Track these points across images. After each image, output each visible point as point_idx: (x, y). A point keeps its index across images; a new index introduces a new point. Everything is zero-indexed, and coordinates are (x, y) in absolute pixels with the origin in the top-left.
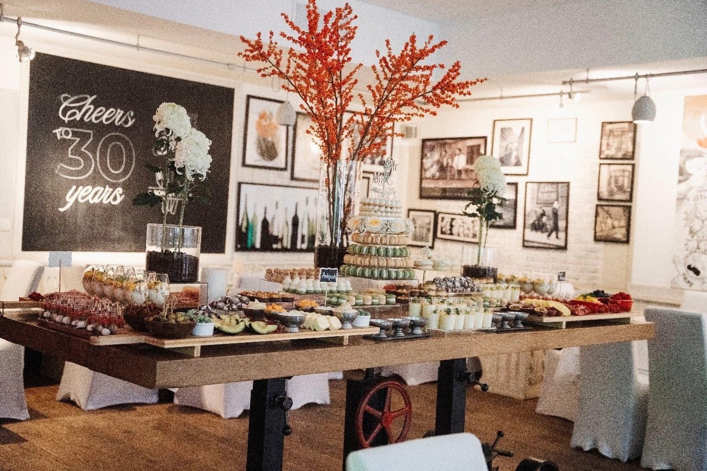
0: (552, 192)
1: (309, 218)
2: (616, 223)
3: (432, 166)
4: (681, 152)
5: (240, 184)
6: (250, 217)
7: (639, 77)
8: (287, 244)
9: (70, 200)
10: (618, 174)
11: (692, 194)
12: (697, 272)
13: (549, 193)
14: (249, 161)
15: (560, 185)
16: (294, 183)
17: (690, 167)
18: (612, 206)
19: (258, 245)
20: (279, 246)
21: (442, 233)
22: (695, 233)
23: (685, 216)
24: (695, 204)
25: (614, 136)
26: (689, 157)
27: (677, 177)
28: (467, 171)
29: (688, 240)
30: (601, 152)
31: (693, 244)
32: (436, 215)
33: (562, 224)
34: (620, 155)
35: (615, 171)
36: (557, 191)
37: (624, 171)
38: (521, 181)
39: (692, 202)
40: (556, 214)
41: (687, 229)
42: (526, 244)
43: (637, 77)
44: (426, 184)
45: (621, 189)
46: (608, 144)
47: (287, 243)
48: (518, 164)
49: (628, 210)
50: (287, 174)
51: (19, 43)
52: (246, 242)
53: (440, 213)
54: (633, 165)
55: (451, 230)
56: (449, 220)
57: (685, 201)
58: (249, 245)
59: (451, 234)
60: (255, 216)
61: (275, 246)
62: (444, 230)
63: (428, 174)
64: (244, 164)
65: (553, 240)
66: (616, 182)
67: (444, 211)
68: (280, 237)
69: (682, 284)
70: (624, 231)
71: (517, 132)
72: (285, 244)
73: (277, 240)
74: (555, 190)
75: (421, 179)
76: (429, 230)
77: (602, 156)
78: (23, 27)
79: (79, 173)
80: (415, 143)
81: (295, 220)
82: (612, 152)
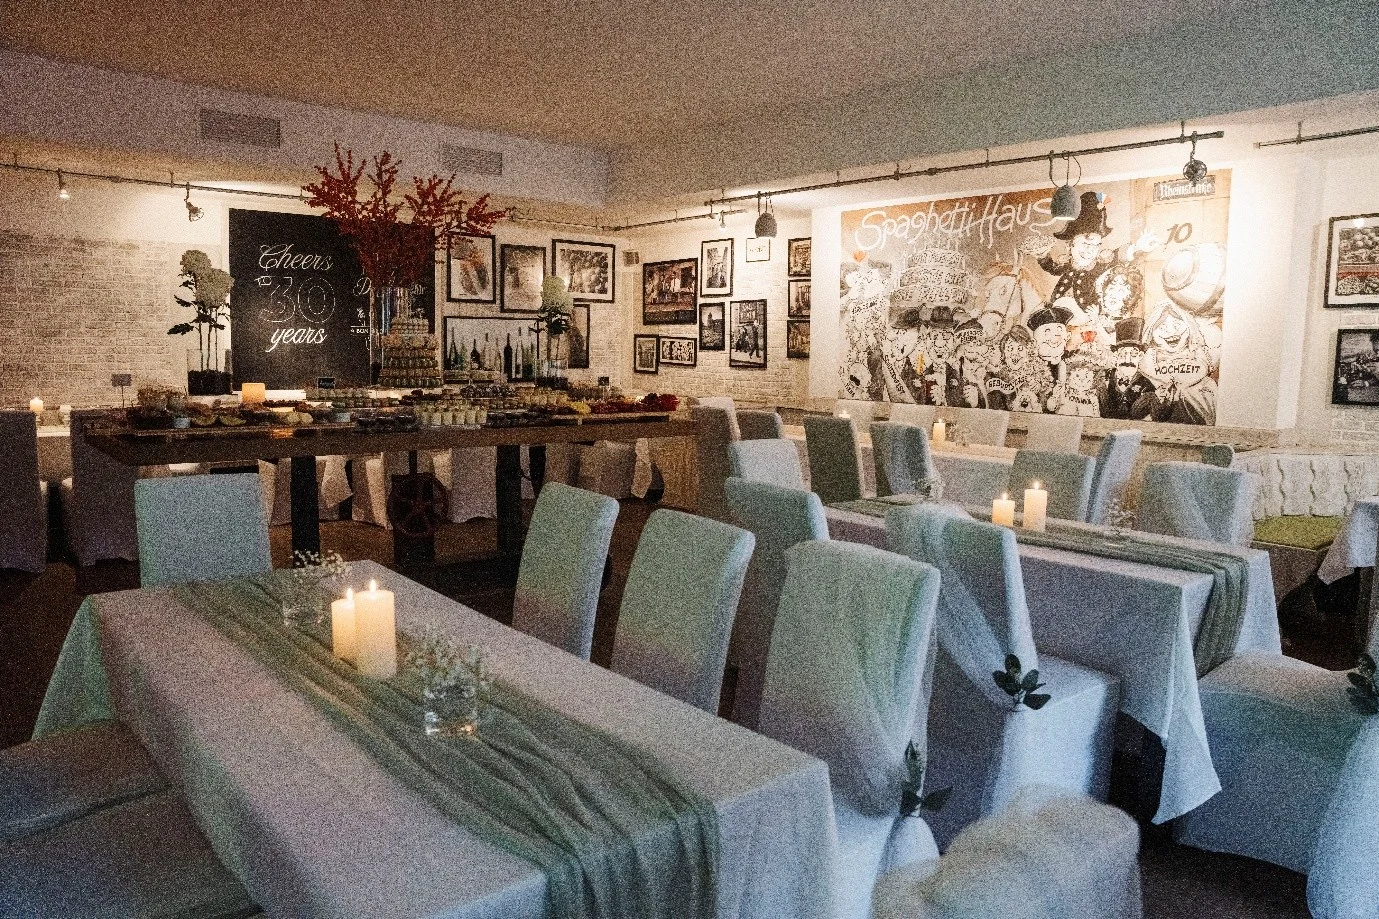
0: (751, 311)
1: (523, 348)
3: (653, 291)
5: (445, 319)
6: (459, 348)
7: (762, 195)
9: (275, 341)
10: (804, 290)
14: (454, 295)
15: (758, 303)
16: (506, 315)
17: (850, 280)
21: (664, 357)
27: (838, 290)
28: (683, 294)
33: (761, 342)
35: (801, 287)
36: (756, 310)
37: (809, 287)
38: (727, 301)
40: (756, 334)
42: (733, 364)
43: (759, 195)
44: (648, 310)
45: (807, 304)
48: (723, 285)
50: (496, 306)
51: (189, 205)
55: (671, 354)
56: (669, 344)
59: (671, 358)
60: (464, 348)
62: (665, 354)
63: (650, 299)
64: (450, 299)
65: (754, 359)
66: (803, 298)
67: (664, 335)
71: (721, 252)
74: (754, 308)
75: (644, 305)
76: (652, 355)
78: (191, 191)
79: (280, 317)
80: (638, 269)
81: (508, 350)
82: (798, 269)
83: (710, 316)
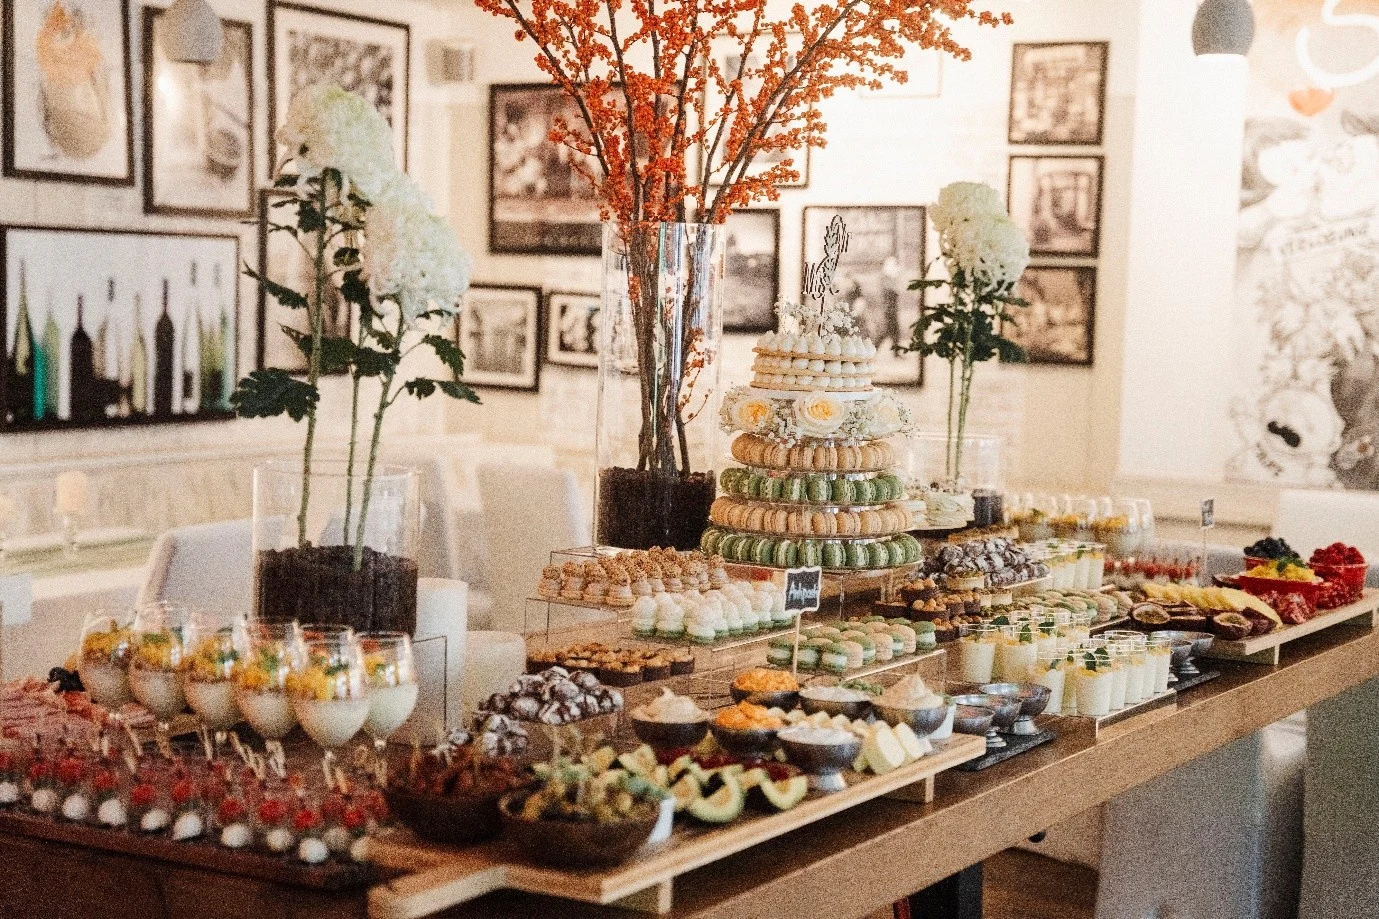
0: (877, 233)
1: (200, 322)
2: (1057, 314)
3: (523, 161)
4: (1248, 125)
6: (38, 330)
8: (146, 403)
10: (1060, 183)
11: (1276, 238)
12: (1292, 439)
13: (871, 238)
14: (24, 162)
15: (901, 214)
16: (156, 222)
17: (1270, 165)
18: (1045, 268)
19: (64, 411)
20: (124, 410)
21: (564, 347)
22: (1288, 338)
23: (1259, 294)
24: (1286, 264)
25: (1048, 82)
26: (1267, 140)
27: (1235, 192)
29: (1268, 357)
30: (1012, 123)
31: (1281, 367)
32: (543, 299)
34: (1063, 132)
35: (1050, 175)
36: (894, 231)
37: (1076, 175)
38: (789, 204)
39: (1277, 257)
40: (889, 295)
41: (1265, 330)
44: (505, 214)
45: (1070, 223)
46: (1031, 104)
47: (144, 399)
49: (1087, 278)
50: (133, 196)
52: (30, 404)
53: (552, 293)
54: (1101, 159)
55: (589, 338)
56: (583, 314)
57: (1258, 258)
58: (39, 413)
59: (591, 349)
60: (51, 325)
61: (111, 411)
62: (568, 339)
63: (514, 185)
64: (9, 171)
66: (1056, 204)
67: (565, 286)
68: (124, 381)
69: (1254, 469)
70: (1079, 331)
72: (138, 402)
73: (117, 391)
74: (889, 226)
75: (492, 199)
76: (522, 341)
77: (1016, 136)
80: (472, 96)
81: (165, 331)
82: (1042, 124)
83: (731, 241)
